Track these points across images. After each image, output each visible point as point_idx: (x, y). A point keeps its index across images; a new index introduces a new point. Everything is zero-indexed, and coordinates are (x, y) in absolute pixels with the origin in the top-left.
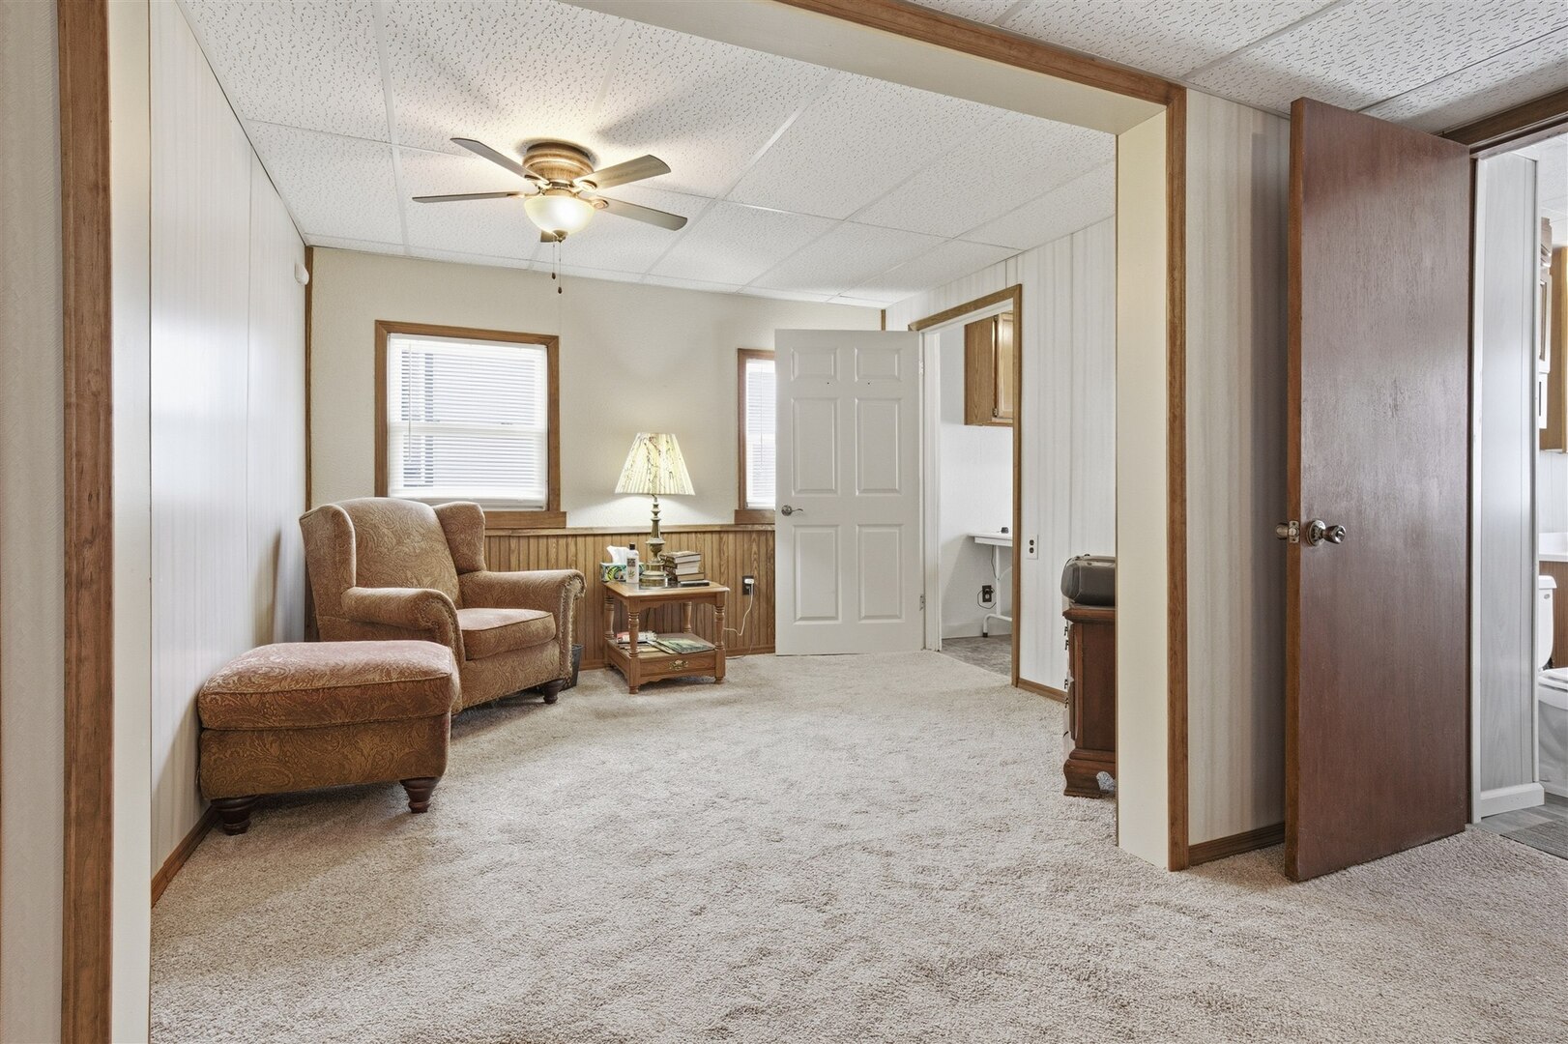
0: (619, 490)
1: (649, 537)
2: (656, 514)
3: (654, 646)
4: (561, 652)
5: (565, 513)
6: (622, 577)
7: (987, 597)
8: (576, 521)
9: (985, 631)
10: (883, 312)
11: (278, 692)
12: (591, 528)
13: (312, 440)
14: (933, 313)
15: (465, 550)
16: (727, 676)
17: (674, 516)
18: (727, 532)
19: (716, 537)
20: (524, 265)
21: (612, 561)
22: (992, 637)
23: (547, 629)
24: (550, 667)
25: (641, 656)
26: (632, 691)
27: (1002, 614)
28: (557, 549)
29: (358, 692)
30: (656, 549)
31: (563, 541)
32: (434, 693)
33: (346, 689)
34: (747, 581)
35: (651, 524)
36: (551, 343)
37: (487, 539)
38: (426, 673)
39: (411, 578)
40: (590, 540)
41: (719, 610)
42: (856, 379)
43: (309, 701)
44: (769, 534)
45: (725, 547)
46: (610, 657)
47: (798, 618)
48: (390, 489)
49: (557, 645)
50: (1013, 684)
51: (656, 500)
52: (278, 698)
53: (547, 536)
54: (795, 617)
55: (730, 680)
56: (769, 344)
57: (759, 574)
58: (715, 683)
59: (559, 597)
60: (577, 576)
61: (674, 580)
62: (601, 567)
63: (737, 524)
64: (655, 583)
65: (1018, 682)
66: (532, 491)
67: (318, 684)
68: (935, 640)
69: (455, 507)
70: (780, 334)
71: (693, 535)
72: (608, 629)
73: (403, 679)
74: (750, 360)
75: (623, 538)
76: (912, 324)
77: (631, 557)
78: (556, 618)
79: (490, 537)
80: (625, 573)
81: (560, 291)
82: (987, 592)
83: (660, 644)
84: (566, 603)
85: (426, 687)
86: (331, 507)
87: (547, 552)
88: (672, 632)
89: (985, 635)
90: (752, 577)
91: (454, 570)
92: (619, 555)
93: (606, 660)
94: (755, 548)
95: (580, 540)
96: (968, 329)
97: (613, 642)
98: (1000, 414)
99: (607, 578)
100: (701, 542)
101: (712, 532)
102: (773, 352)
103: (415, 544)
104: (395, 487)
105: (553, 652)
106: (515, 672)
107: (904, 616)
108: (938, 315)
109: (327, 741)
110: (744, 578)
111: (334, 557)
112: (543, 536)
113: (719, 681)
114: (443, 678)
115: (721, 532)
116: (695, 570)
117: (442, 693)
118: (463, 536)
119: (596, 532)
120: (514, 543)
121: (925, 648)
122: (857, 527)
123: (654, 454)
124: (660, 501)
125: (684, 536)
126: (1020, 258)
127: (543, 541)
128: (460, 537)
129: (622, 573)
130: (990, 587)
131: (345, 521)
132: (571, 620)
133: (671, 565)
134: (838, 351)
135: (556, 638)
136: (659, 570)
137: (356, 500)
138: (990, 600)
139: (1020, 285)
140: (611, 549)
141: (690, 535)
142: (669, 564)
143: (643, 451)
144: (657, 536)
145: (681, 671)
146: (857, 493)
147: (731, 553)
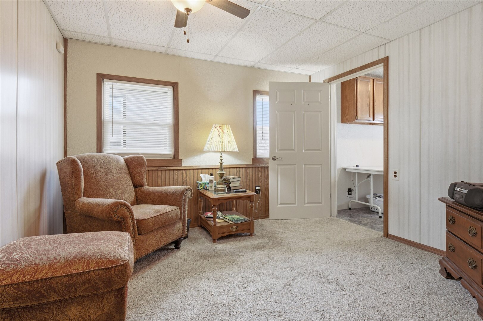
0: (206, 149)
1: (218, 170)
2: (221, 160)
3: (222, 219)
4: (183, 225)
5: (181, 160)
6: (206, 188)
7: (350, 193)
8: (186, 163)
9: (350, 207)
10: (310, 76)
11: (8, 285)
12: (193, 166)
13: (67, 127)
14: (336, 74)
15: (137, 177)
16: (255, 233)
17: (228, 161)
18: (249, 167)
19: (244, 169)
20: (163, 50)
21: (201, 180)
22: (352, 209)
23: (176, 215)
24: (178, 233)
25: (218, 225)
26: (214, 241)
27: (358, 200)
28: (178, 175)
29: (66, 280)
30: (222, 175)
31: (180, 172)
32: (117, 275)
33: (58, 278)
34: (257, 188)
35: (219, 164)
36: (175, 86)
37: (148, 171)
38: (112, 262)
39: (112, 191)
40: (192, 171)
41: (251, 202)
42: (303, 103)
43: (31, 289)
44: (266, 168)
45: (248, 174)
46: (201, 222)
47: (279, 204)
48: (104, 149)
49: (181, 222)
50: (384, 236)
51: (221, 154)
52: (8, 289)
53: (174, 170)
54: (278, 203)
55: (256, 234)
56: (266, 88)
57: (262, 185)
58: (249, 236)
59: (181, 199)
60: (189, 189)
61: (229, 189)
62: (197, 183)
63: (253, 164)
64: (221, 190)
65: (387, 235)
66: (167, 150)
67: (39, 276)
68: (335, 212)
69: (133, 157)
70: (271, 84)
71: (235, 169)
72: (200, 210)
73: (97, 268)
74: (258, 95)
75: (206, 170)
76: (326, 80)
77: (211, 179)
78: (180, 209)
79: (149, 170)
80: (208, 186)
81: (188, 42)
82: (350, 191)
83: (225, 218)
84: (185, 202)
85: (113, 272)
86: (71, 158)
87: (174, 177)
88: (227, 211)
89: (350, 209)
90: (259, 186)
91: (133, 186)
92: (205, 178)
93: (199, 224)
94: (260, 174)
95: (188, 171)
96: (343, 84)
97: (202, 216)
98: (359, 118)
99: (200, 188)
100: (239, 172)
101: (243, 168)
102: (268, 92)
103: (115, 174)
104: (106, 148)
105: (179, 225)
106: (162, 237)
107: (323, 202)
108: (339, 75)
109: (45, 313)
110: (256, 187)
111: (72, 183)
112: (172, 170)
113: (251, 235)
114: (123, 265)
115: (247, 167)
116: (238, 185)
117: (123, 275)
118: (136, 170)
119: (194, 168)
120: (159, 173)
121: (331, 216)
122: (304, 166)
123: (221, 133)
124: (223, 155)
125: (231, 170)
126: (387, 45)
127: (172, 172)
128: (135, 171)
129: (207, 186)
130: (351, 189)
131: (78, 165)
132: (187, 209)
133: (228, 182)
134: (295, 91)
135: (180, 219)
136: (223, 185)
137: (86, 154)
138: (351, 194)
139: (388, 57)
140: (202, 175)
141: (234, 169)
142: (227, 182)
143: (216, 132)
144: (222, 170)
145: (235, 231)
146: (304, 151)
147: (251, 176)
